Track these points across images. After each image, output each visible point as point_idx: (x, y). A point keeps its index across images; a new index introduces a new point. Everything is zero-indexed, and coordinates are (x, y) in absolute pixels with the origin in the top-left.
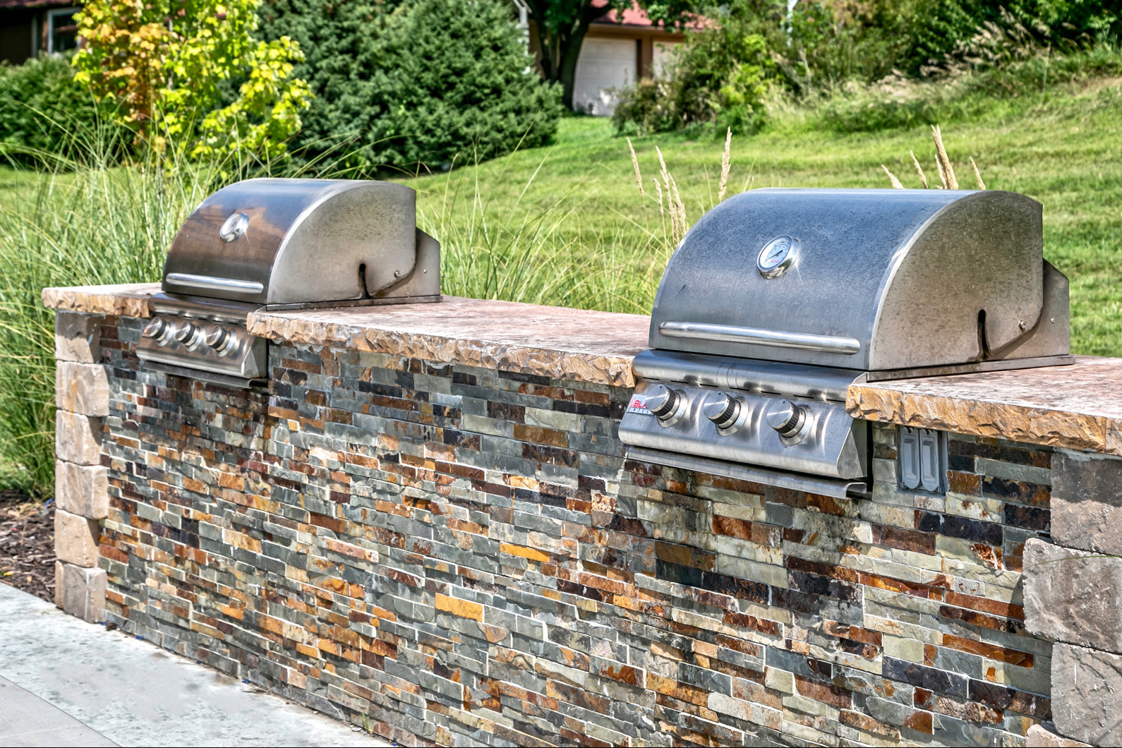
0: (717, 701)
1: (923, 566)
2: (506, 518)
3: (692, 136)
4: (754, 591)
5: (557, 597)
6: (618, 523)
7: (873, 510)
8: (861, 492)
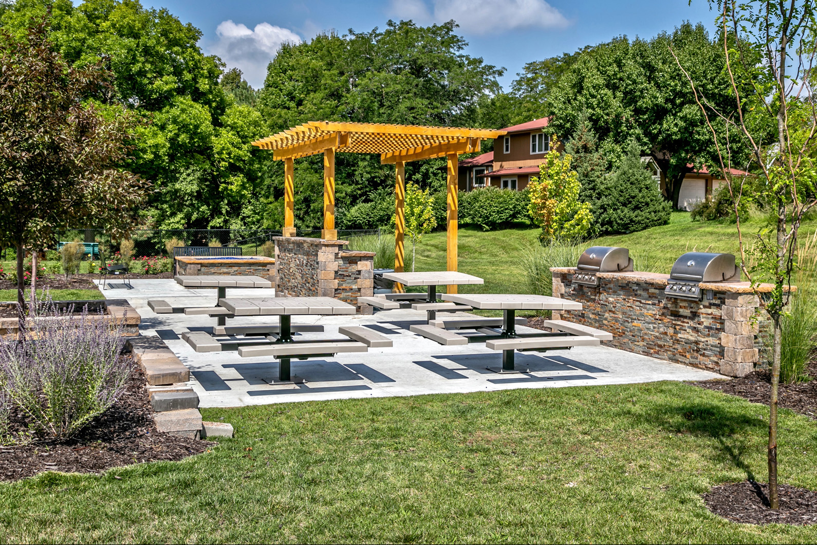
0: (679, 335)
1: (709, 311)
2: (645, 308)
3: (721, 223)
4: (685, 317)
5: (654, 321)
6: (664, 308)
7: (703, 303)
8: (701, 300)
